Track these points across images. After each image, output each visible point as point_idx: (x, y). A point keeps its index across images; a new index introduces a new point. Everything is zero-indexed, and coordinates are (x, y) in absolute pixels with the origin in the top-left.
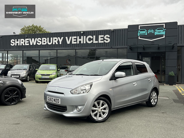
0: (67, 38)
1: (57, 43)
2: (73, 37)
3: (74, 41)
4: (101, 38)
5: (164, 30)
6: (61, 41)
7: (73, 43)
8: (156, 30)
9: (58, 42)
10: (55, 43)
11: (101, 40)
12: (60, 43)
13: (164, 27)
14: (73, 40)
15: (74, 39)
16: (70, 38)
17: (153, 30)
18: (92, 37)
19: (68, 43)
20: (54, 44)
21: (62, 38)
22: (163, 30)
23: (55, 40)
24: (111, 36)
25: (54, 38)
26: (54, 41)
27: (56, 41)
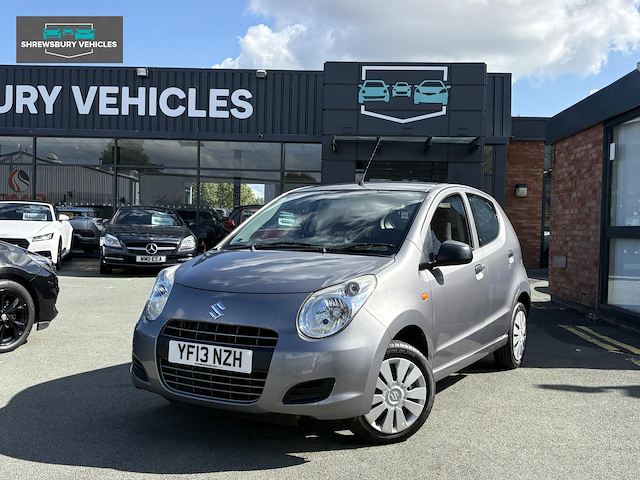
0: (76, 90)
1: (33, 110)
2: (104, 90)
3: (109, 106)
4: (219, 98)
5: (444, 87)
6: (49, 101)
7: (103, 110)
8: (419, 87)
9: (40, 103)
10: (25, 107)
11: (219, 109)
12: (49, 110)
13: (445, 79)
14: (104, 101)
15: (109, 95)
16: (93, 90)
17: (409, 87)
18: (181, 95)
19: (84, 109)
20: (19, 110)
21: (57, 90)
22: (441, 88)
23: (27, 95)
24: (256, 94)
25: (21, 89)
26: (21, 101)
27: (31, 103)
